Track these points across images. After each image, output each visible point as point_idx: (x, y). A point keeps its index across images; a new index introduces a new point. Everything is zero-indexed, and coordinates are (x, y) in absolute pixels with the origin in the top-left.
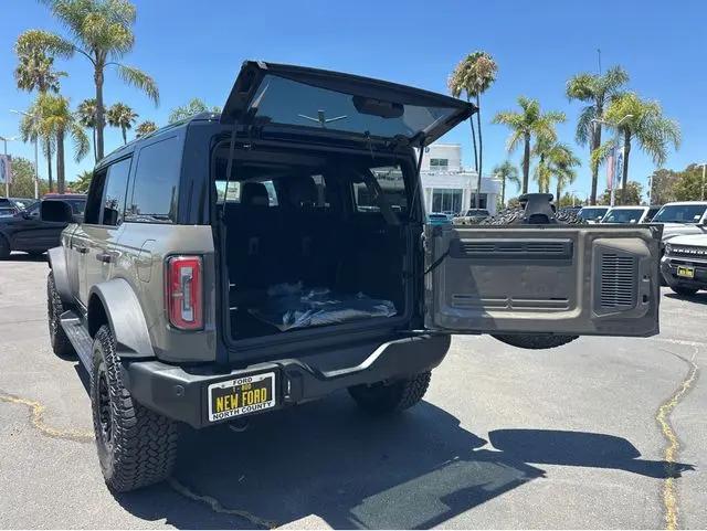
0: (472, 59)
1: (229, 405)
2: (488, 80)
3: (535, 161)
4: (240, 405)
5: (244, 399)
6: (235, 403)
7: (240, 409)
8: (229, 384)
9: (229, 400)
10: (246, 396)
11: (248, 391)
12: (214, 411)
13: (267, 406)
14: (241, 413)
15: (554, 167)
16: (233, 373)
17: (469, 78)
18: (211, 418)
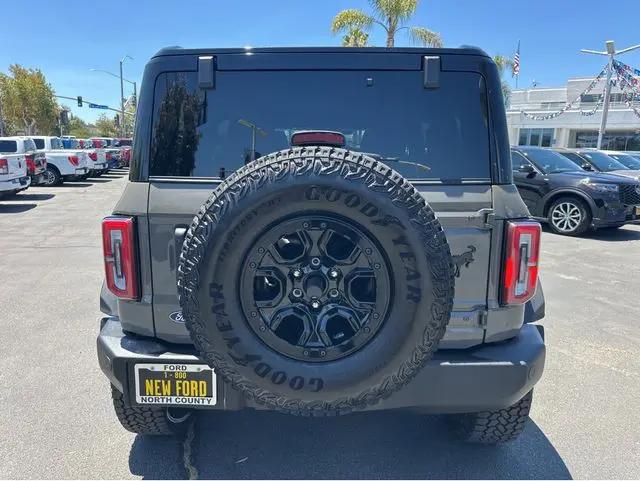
1: (160, 391)
4: (173, 393)
5: (178, 388)
6: (167, 389)
7: (174, 398)
8: (159, 368)
9: (160, 384)
10: (181, 385)
11: (182, 380)
12: (143, 392)
13: (206, 403)
14: (174, 402)
16: (162, 356)
18: (139, 399)
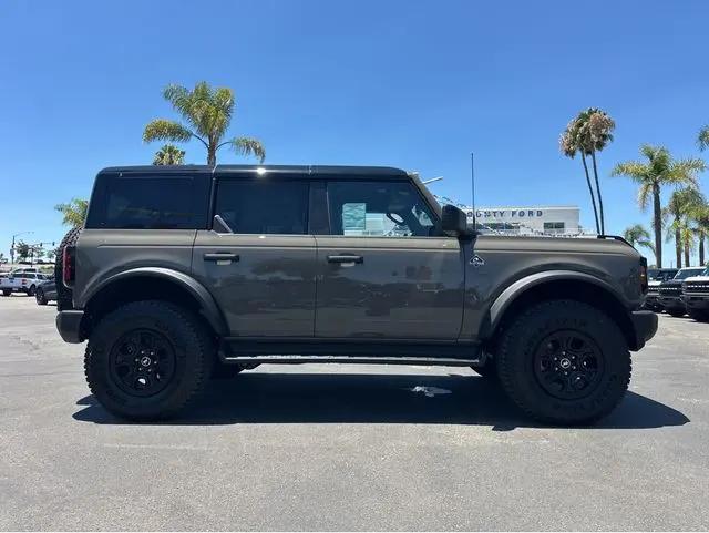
0: (585, 117)
2: (604, 137)
3: (669, 221)
15: (695, 225)
17: (583, 137)
